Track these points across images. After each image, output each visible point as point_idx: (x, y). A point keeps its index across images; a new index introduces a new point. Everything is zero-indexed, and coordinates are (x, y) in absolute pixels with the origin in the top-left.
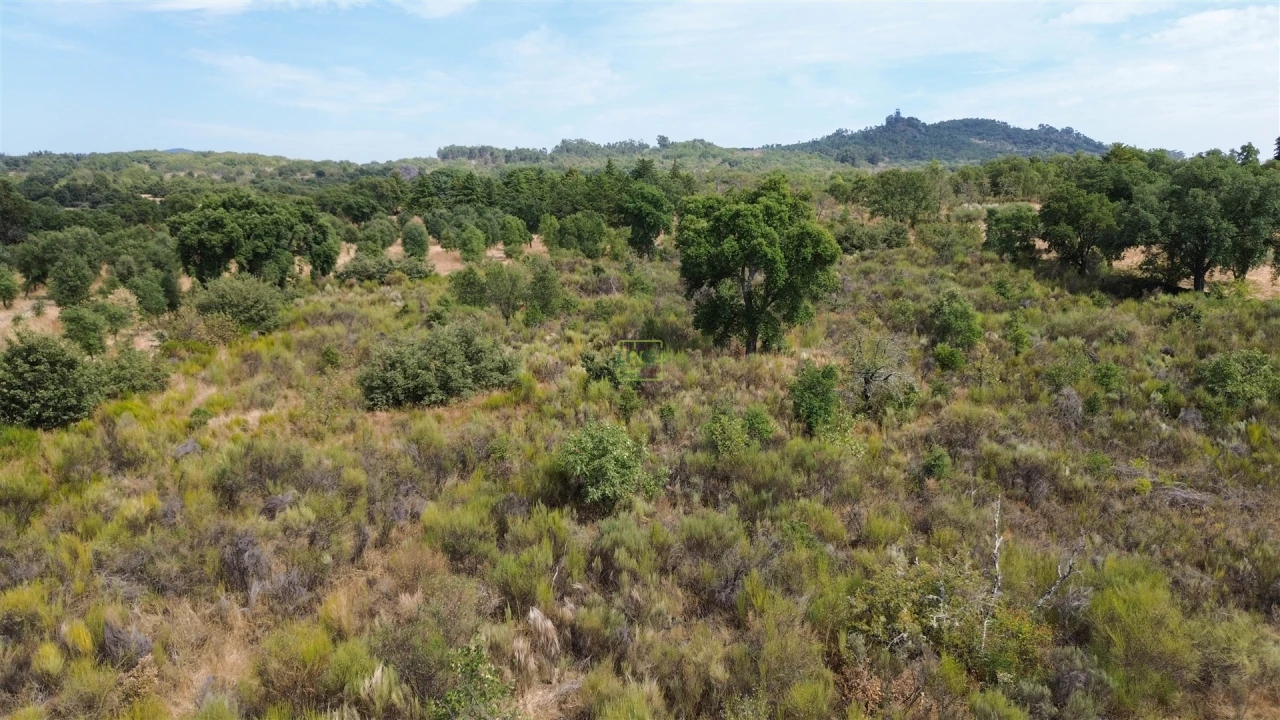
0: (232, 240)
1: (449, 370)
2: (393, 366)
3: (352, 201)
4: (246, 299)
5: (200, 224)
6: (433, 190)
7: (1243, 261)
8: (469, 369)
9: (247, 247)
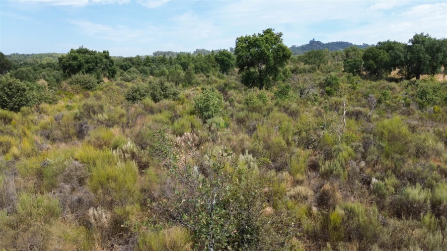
0: (80, 64)
1: (155, 93)
2: (136, 92)
3: (123, 64)
4: (85, 80)
5: (69, 58)
6: (151, 61)
7: (433, 71)
8: (162, 93)
9: (86, 66)
